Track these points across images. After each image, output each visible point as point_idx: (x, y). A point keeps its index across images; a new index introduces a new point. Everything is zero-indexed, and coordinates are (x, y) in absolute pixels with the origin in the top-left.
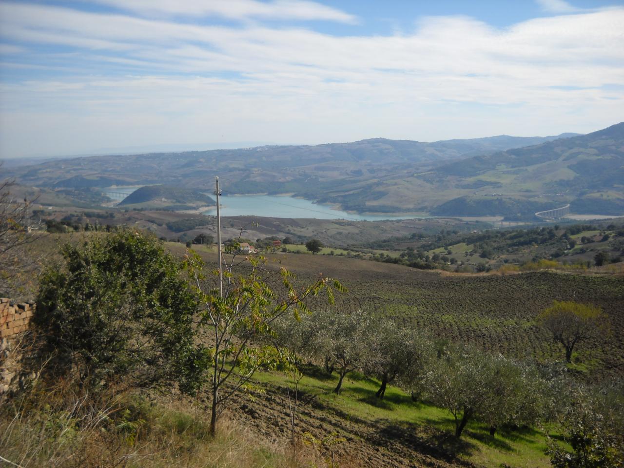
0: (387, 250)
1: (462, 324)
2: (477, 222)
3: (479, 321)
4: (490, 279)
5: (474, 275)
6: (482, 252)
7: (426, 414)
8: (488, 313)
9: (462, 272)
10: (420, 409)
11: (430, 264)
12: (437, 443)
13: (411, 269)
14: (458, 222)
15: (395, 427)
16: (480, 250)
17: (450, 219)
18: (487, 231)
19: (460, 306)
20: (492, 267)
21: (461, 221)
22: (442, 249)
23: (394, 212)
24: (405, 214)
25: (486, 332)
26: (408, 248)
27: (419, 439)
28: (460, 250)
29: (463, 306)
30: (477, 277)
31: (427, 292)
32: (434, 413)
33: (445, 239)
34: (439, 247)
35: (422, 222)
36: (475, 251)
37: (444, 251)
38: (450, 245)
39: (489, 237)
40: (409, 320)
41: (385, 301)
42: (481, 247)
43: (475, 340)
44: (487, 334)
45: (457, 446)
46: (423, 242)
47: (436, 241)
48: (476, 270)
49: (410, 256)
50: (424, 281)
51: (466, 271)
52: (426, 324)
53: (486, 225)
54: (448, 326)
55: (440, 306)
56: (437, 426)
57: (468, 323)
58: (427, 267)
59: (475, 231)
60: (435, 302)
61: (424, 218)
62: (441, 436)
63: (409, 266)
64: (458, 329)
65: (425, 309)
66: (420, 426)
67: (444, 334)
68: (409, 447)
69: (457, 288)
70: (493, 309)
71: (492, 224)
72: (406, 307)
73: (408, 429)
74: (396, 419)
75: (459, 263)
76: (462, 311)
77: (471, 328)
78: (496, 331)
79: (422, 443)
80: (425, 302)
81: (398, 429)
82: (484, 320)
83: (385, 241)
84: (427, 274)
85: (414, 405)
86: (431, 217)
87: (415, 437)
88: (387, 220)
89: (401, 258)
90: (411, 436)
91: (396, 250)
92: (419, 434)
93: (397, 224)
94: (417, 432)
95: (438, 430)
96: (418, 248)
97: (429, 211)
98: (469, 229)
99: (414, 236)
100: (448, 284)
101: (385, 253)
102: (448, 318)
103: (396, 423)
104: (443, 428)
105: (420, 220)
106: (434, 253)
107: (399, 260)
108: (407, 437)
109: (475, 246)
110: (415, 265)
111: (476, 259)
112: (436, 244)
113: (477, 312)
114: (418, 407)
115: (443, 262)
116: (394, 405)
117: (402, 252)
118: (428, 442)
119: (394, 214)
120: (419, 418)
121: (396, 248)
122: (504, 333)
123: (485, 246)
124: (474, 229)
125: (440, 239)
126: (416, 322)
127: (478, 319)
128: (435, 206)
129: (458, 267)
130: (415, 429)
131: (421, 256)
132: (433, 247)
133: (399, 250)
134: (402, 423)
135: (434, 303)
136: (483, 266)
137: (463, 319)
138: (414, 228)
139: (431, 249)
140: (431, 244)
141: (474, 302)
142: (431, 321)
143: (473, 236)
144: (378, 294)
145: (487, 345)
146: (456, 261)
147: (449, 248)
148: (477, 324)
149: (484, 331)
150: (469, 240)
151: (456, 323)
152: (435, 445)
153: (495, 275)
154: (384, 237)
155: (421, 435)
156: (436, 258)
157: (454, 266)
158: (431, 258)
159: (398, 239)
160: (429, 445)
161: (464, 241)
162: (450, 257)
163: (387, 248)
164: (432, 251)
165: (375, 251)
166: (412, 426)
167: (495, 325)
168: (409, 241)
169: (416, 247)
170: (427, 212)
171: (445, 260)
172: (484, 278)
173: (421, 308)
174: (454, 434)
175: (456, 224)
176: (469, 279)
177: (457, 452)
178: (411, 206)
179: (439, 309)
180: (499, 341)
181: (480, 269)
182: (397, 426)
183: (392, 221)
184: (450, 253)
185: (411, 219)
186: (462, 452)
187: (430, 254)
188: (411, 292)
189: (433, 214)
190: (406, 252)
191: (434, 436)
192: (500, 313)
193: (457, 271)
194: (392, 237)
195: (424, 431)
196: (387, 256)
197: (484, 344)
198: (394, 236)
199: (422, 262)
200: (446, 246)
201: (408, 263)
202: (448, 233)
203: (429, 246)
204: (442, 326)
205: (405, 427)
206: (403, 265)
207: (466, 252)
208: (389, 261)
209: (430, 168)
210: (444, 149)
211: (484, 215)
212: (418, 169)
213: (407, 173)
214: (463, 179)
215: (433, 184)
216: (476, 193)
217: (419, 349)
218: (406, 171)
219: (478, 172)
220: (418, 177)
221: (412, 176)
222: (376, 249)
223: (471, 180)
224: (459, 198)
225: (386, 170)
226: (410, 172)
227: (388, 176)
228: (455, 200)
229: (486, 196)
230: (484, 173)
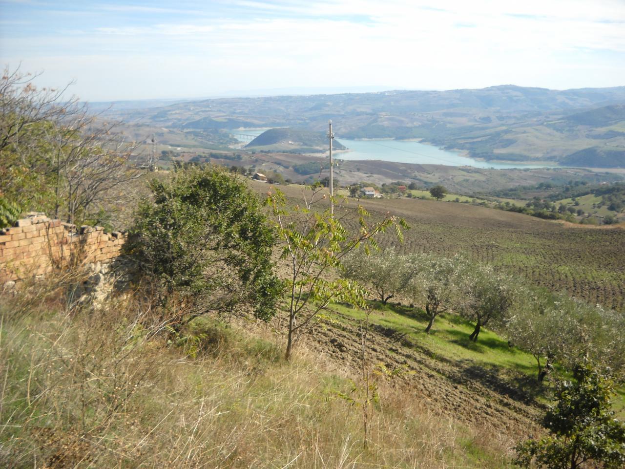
0: (513, 199)
1: (578, 276)
2: (607, 173)
3: (595, 273)
4: (613, 232)
5: (598, 227)
6: (610, 205)
7: (520, 359)
8: (606, 266)
9: (586, 224)
10: (514, 355)
11: (555, 214)
12: (517, 385)
13: (534, 218)
14: (587, 173)
15: (478, 367)
16: (608, 203)
17: (580, 169)
18: (616, 183)
19: (580, 257)
20: (620, 220)
21: (590, 171)
22: (569, 200)
23: (522, 160)
24: (534, 163)
25: (601, 285)
26: (534, 198)
27: (501, 380)
28: (587, 202)
29: (582, 257)
30: (600, 230)
31: (547, 242)
32: (526, 359)
33: (573, 189)
34: (566, 198)
35: (550, 171)
36: (603, 203)
37: (572, 201)
38: (578, 196)
39: (618, 190)
40: (525, 269)
41: (503, 250)
42: (610, 199)
43: (589, 292)
44: (602, 287)
45: (537, 389)
46: (551, 192)
47: (564, 192)
48: (602, 223)
49: (536, 205)
50: (545, 231)
51: (590, 223)
52: (541, 273)
53: (616, 177)
54: (563, 277)
55: (558, 258)
56: (522, 370)
57: (583, 275)
58: (552, 217)
59: (605, 183)
60: (553, 252)
61: (552, 168)
62: (523, 379)
63: (534, 215)
64: (574, 280)
65: (543, 259)
66: (503, 368)
67: (558, 285)
68: (489, 387)
69: (578, 240)
70: (612, 262)
71: (623, 176)
72: (523, 256)
73: (491, 370)
74: (482, 361)
75: (586, 215)
76: (580, 262)
77: (586, 280)
78: (611, 285)
79: (503, 384)
80: (543, 252)
81: (481, 370)
82: (601, 273)
83: (511, 190)
84: (550, 224)
85: (509, 350)
86: (559, 167)
87: (497, 378)
88: (515, 169)
89: (526, 208)
90: (493, 377)
91: (522, 199)
92: (501, 376)
93: (524, 173)
94: (500, 374)
95: (521, 373)
96: (545, 198)
97: (559, 161)
98: (598, 180)
99: (541, 185)
100: (569, 236)
101: (512, 202)
102: (564, 269)
103: (480, 364)
104: (528, 373)
105: (548, 169)
106: (561, 203)
107: (524, 209)
108: (488, 377)
109: (604, 198)
110: (540, 215)
111: (604, 212)
112: (564, 194)
113: (595, 265)
114: (513, 352)
115: (569, 213)
116: (486, 348)
117: (528, 202)
118: (508, 384)
119: (522, 163)
120: (508, 361)
121: (523, 197)
122: (619, 286)
123: (613, 198)
124: (603, 180)
125: (567, 189)
126: (532, 271)
127: (594, 271)
128: (564, 156)
129: (583, 219)
130: (497, 371)
131: (547, 207)
132: (560, 197)
133: (525, 199)
134: (486, 364)
135: (552, 254)
136: (610, 219)
137: (579, 271)
138: (542, 177)
139: (558, 200)
140: (559, 194)
141: (593, 254)
142: (547, 272)
143: (602, 188)
144: (497, 242)
145: (600, 298)
146: (583, 213)
147: (577, 199)
148: (592, 277)
149: (599, 284)
150: (598, 192)
151: (572, 274)
152: (515, 386)
153: (619, 228)
154: (511, 185)
155: (503, 377)
156: (562, 209)
157: (580, 218)
158: (557, 208)
159: (525, 188)
160: (509, 387)
161: (592, 192)
162: (577, 208)
163: (513, 197)
164: (559, 201)
165: (501, 200)
166: (496, 368)
167: (611, 278)
168: (536, 191)
169: (543, 197)
170: (555, 162)
171: (572, 211)
172: (607, 231)
173: (539, 258)
174: (537, 379)
175: (585, 175)
176: (591, 232)
177: (537, 395)
178: (540, 155)
179: (557, 260)
180: (613, 294)
181: (608, 222)
182: (481, 367)
183: (520, 170)
184: (577, 204)
185: (539, 169)
186: (541, 396)
187: (557, 205)
188: (531, 241)
189: (562, 164)
190: (532, 201)
191: (516, 379)
192: (618, 266)
193: (581, 223)
194: (519, 186)
195: (507, 373)
196: (513, 205)
197: (598, 297)
198: (521, 185)
199: (547, 212)
200: (574, 197)
201: (532, 212)
202: (577, 184)
203: (557, 196)
204: (557, 277)
205: (488, 368)
206: (528, 214)
207: (594, 204)
208: (514, 209)
209: (560, 117)
210: (575, 97)
211: (615, 166)
212: (548, 118)
213: (537, 121)
214: (594, 129)
215: (562, 133)
216: (608, 144)
217: (512, 295)
218: (535, 119)
219: (610, 122)
220: (548, 126)
221: (542, 124)
222: (502, 198)
223: (603, 130)
224: (589, 148)
225: (515, 117)
226: (540, 120)
227: (517, 123)
228: (585, 150)
229: (617, 146)
230: (616, 123)
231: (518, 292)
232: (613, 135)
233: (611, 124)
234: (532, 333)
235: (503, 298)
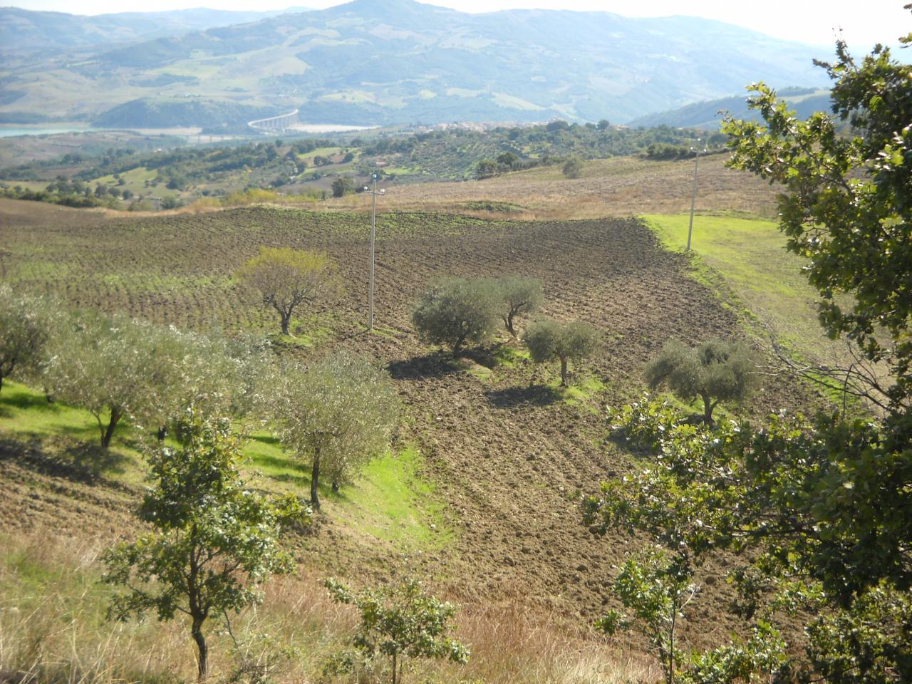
0: (27, 181)
1: (134, 287)
2: (162, 136)
3: (158, 281)
4: (178, 219)
5: (156, 214)
6: (169, 181)
7: (68, 420)
8: (172, 269)
9: (138, 210)
10: (58, 414)
11: (91, 200)
12: (72, 459)
13: (61, 208)
14: (133, 136)
15: (9, 440)
16: (167, 179)
17: (123, 131)
18: (177, 150)
19: (133, 260)
20: (185, 202)
21: (139, 134)
22: (110, 178)
23: (35, 123)
24: (52, 125)
25: (168, 297)
26: (58, 177)
27: (46, 455)
28: (137, 179)
29: (137, 260)
30: (159, 218)
31: (83, 242)
32: (78, 418)
33: (113, 161)
34: (105, 174)
35: (79, 137)
36: (159, 180)
37: (114, 180)
38: (123, 170)
39: (180, 159)
40: (55, 284)
41: (19, 258)
42: (169, 173)
43: (153, 309)
44: (170, 300)
45: (102, 461)
46: (81, 168)
47: (101, 166)
48: (161, 208)
49: (61, 189)
50: (79, 225)
51: (143, 208)
52: (80, 288)
53: (176, 140)
54: (112, 290)
55: (103, 263)
56: (75, 436)
57: (142, 285)
58: (87, 204)
59: (160, 150)
60: (95, 256)
61: (82, 131)
62: (79, 449)
63: (59, 203)
64: (128, 294)
65: (80, 267)
66: (47, 436)
67: (106, 303)
68: (30, 468)
69: (129, 234)
70: (180, 263)
71: (184, 138)
72: (50, 265)
73: (29, 442)
74: (13, 430)
75: (136, 197)
76: (135, 267)
77: (146, 293)
78: (183, 295)
79: (50, 461)
80: (79, 256)
81: (14, 444)
82: (166, 279)
83: (22, 168)
84: (85, 215)
85: (50, 408)
86: (93, 130)
87: (40, 454)
88: (26, 136)
89: (47, 193)
90: (33, 452)
91: (40, 180)
92: (47, 449)
93: (40, 141)
94: (43, 445)
95: (75, 440)
96: (74, 176)
97: (91, 120)
98: (150, 146)
99: (67, 158)
100: (114, 230)
101: (24, 186)
102: (113, 279)
103: (12, 435)
104: (84, 438)
105: (76, 134)
106: (98, 183)
107: (44, 195)
108: (27, 454)
109: (159, 172)
110: (68, 203)
111: (161, 192)
112: (101, 169)
113: (157, 269)
114: (55, 410)
115: (111, 196)
116: (14, 409)
117: (48, 184)
118: (59, 459)
119: (35, 126)
120: (52, 425)
121: (40, 177)
122: (194, 296)
123: (174, 171)
124: (158, 146)
125: (106, 162)
126: (65, 286)
127: (157, 277)
128: (99, 113)
129: (133, 204)
130: (39, 441)
131: (78, 189)
132: (96, 174)
133: (45, 180)
134: (20, 434)
135: (93, 258)
136: (171, 202)
137: (134, 280)
138: (68, 146)
139: (94, 178)
140: (94, 170)
141: (153, 254)
142: (88, 285)
143: (156, 157)
144: (9, 248)
145: (169, 315)
146: (132, 195)
147: (121, 175)
148: (155, 286)
149: (166, 295)
150: (151, 164)
151: (125, 285)
152: (69, 461)
153: (186, 213)
154: (22, 161)
155: (49, 449)
156: (100, 191)
157: (128, 202)
158: (94, 190)
159: (42, 163)
160: (60, 464)
161: (142, 164)
162: (122, 189)
163: (26, 178)
164: (95, 181)
165: (7, 183)
166: (36, 438)
167: (182, 286)
168: (60, 166)
169: (71, 175)
170: (86, 122)
171: (115, 193)
172: (169, 218)
173: (74, 266)
174: (99, 444)
175: (131, 140)
176: (147, 222)
177: (103, 469)
178: (62, 113)
179: (101, 267)
180: (188, 308)
181: (168, 205)
182: (14, 439)
183: (33, 137)
184: (121, 183)
185: (63, 134)
186: (110, 469)
187: (92, 185)
188: (60, 242)
189: (96, 125)
190: (55, 183)
191: (69, 450)
192: (190, 267)
193: (131, 209)
194: (33, 160)
195: (54, 444)
196: (27, 190)
197: (166, 314)
198: (37, 159)
199: (79, 197)
200: (116, 173)
201: (57, 198)
202: (119, 153)
203: (90, 173)
204: (103, 292)
205: (25, 440)
206: (50, 202)
207: (147, 181)
208: (28, 197)
209: (91, 54)
210: (112, 26)
211: (174, 125)
212: (72, 57)
213: (56, 62)
214: (141, 72)
215: (94, 79)
216: (161, 94)
217: (46, 325)
218: (53, 60)
219: (164, 62)
220: (73, 69)
221: (63, 67)
222: (9, 180)
223: (153, 73)
224: (135, 101)
225: (21, 57)
226: (60, 62)
227: (24, 67)
228: (129, 103)
229: (175, 97)
230: (172, 63)
231: (55, 319)
232: (167, 80)
233: (165, 65)
234: (85, 378)
235: (32, 332)
